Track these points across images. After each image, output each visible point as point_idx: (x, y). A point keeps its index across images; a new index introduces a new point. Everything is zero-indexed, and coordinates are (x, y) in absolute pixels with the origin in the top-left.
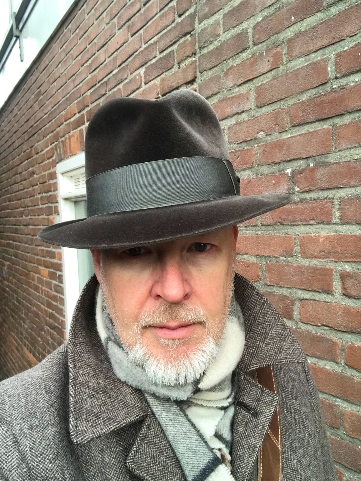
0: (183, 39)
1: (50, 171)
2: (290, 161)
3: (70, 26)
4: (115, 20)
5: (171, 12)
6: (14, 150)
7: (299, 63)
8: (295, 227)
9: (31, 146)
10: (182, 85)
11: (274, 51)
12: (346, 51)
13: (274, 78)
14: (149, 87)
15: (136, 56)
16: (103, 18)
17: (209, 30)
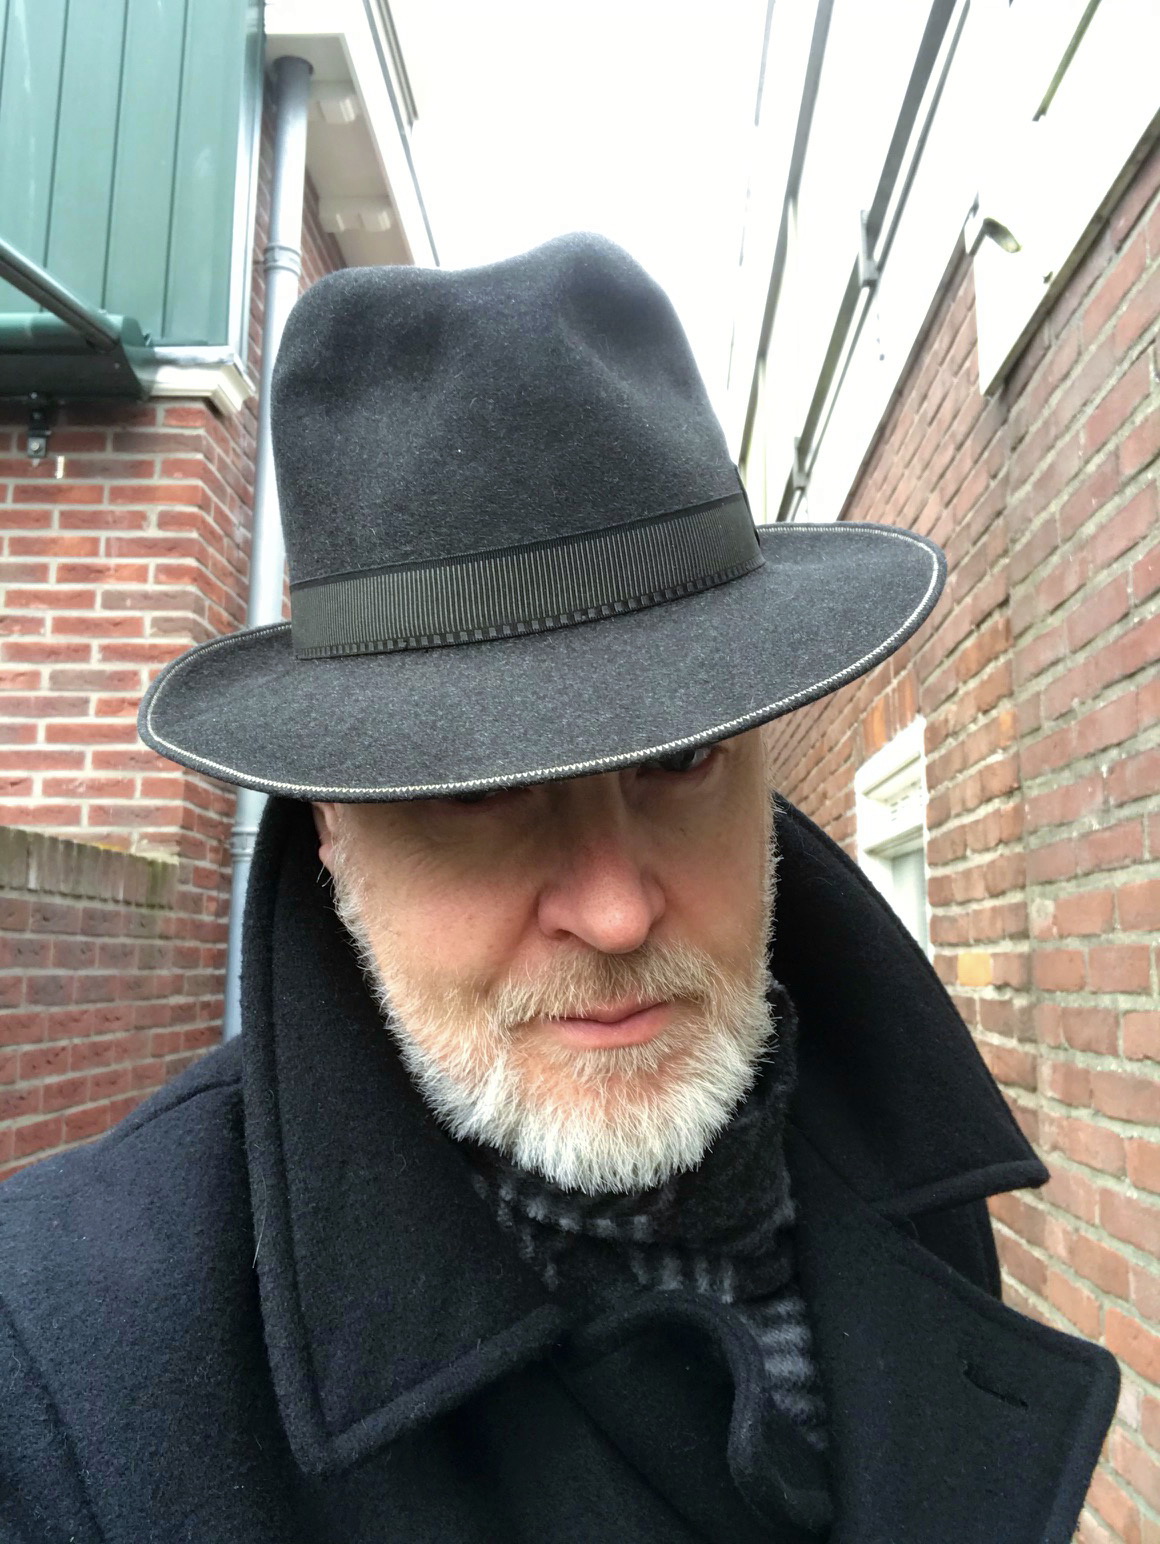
0: (996, 523)
1: (845, 790)
2: (1105, 750)
3: (876, 474)
4: (927, 473)
6: (799, 742)
7: (1103, 578)
8: (1113, 873)
9: (821, 733)
10: (994, 609)
11: (1081, 555)
12: (1139, 562)
13: (1085, 601)
16: (914, 465)
17: (1020, 510)
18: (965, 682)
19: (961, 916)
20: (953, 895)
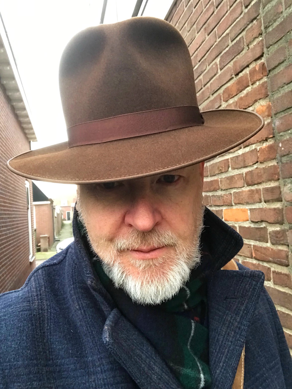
0: (250, 25)
4: (195, 26)
5: (239, 6)
10: (251, 62)
14: (224, 72)
15: (212, 49)
16: (185, 27)
17: (272, 11)
18: (227, 101)
19: (224, 195)
20: (219, 187)
